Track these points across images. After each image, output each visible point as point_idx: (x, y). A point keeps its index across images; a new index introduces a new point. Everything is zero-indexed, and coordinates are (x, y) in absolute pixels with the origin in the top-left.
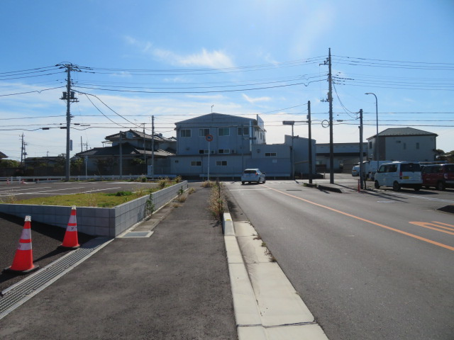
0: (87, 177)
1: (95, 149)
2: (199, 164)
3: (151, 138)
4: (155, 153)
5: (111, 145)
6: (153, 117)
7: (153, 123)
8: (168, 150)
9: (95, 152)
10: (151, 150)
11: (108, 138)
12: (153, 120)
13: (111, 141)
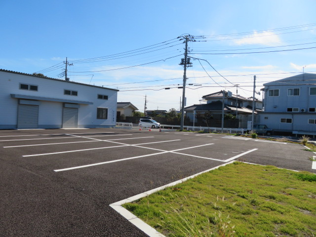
0: (194, 127)
1: (195, 106)
2: (289, 121)
4: (239, 110)
5: (206, 103)
6: (255, 77)
7: (255, 82)
8: (249, 107)
9: (195, 108)
11: (204, 97)
12: (255, 79)
13: (206, 99)
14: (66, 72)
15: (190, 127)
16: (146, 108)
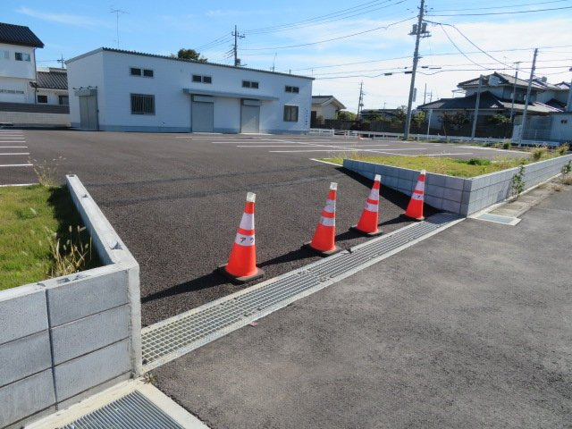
0: (428, 136)
1: (442, 100)
3: (527, 84)
4: (530, 108)
5: (464, 96)
6: (536, 51)
7: (534, 61)
8: (550, 103)
9: (441, 104)
10: (523, 103)
11: (461, 85)
12: (535, 55)
13: (465, 89)
14: (235, 49)
15: (423, 136)
16: (361, 105)
